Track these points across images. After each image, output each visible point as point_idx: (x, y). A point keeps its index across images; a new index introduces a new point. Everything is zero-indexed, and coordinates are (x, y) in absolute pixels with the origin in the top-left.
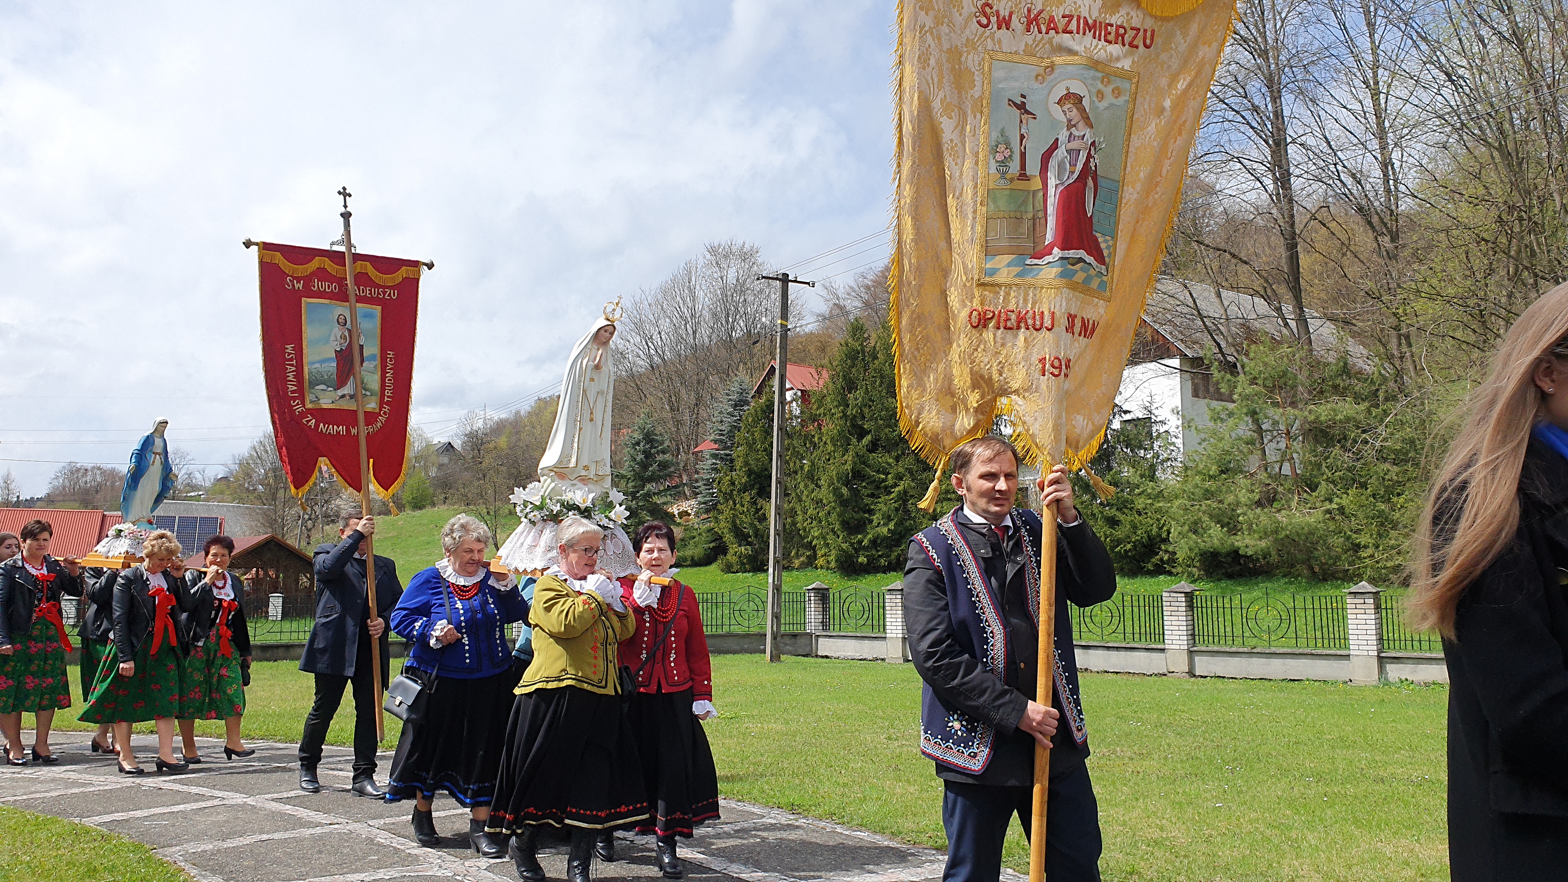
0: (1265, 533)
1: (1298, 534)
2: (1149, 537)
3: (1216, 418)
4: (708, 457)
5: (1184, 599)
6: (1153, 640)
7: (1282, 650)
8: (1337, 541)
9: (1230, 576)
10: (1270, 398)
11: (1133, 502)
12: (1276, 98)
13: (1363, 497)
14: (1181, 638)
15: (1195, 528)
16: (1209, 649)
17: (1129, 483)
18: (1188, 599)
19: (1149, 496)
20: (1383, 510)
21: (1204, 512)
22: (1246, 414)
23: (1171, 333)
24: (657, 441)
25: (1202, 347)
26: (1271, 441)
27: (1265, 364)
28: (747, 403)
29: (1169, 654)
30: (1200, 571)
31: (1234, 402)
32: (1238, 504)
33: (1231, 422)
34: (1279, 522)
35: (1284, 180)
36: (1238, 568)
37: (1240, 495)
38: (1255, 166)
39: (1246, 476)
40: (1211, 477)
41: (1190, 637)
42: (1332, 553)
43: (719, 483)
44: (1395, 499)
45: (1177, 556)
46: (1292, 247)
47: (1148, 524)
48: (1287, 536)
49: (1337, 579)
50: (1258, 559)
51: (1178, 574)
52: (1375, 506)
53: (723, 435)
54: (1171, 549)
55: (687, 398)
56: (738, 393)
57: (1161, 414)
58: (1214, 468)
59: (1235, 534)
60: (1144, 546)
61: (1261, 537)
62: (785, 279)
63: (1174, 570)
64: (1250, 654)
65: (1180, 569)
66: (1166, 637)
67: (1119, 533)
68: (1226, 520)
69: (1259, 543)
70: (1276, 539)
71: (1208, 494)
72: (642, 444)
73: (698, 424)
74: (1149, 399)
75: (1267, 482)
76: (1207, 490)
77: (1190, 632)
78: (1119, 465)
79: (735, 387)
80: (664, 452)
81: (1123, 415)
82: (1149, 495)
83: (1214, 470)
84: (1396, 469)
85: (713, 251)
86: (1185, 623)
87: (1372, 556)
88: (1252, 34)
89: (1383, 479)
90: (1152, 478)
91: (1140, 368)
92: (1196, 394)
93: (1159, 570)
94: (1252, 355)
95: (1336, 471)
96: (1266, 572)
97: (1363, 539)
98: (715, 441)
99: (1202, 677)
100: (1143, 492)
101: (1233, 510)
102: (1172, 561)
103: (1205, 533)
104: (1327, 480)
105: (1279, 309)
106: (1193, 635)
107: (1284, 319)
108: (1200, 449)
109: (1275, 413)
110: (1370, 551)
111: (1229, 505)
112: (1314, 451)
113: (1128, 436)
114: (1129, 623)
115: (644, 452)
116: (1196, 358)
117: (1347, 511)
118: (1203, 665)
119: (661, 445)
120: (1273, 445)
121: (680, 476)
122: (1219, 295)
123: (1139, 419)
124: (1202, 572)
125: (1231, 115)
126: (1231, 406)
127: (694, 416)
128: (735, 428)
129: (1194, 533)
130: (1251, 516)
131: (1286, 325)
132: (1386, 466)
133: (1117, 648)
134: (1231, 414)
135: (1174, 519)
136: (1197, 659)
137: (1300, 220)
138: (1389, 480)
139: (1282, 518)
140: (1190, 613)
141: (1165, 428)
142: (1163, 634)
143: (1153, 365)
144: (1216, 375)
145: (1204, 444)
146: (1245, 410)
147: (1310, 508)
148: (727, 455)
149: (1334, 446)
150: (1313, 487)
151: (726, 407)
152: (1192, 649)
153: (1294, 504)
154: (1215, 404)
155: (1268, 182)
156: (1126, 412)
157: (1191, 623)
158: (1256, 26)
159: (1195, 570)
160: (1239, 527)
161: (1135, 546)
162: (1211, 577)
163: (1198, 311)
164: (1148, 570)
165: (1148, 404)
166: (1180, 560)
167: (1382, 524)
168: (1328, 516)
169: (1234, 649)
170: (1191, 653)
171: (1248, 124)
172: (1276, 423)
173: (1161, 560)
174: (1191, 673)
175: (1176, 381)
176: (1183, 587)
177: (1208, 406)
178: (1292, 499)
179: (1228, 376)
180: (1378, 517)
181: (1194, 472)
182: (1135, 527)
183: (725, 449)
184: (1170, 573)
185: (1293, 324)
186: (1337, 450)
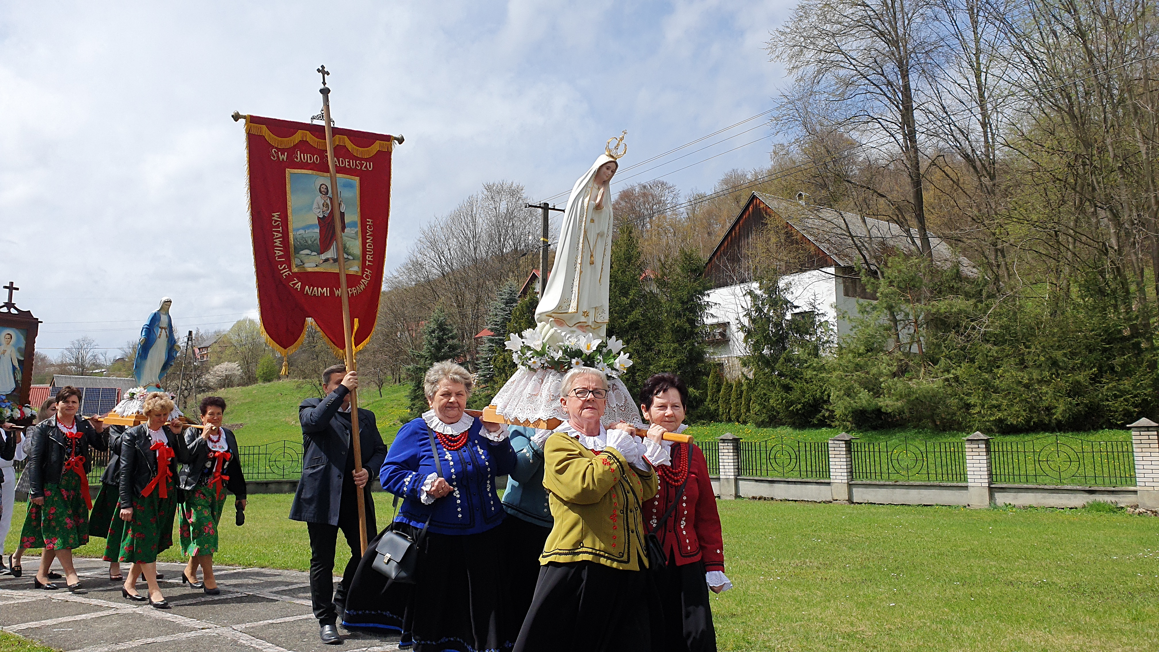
0: (901, 396)
1: (925, 397)
2: (814, 399)
3: (863, 311)
4: (486, 341)
5: (844, 445)
6: (821, 476)
7: (917, 483)
8: (953, 402)
9: (874, 428)
10: (903, 296)
11: (802, 373)
12: (905, 75)
13: (972, 369)
14: (843, 474)
15: (849, 392)
16: (864, 482)
17: (798, 359)
18: (848, 445)
19: (814, 369)
20: (987, 379)
21: (855, 381)
22: (886, 308)
23: (828, 249)
24: (448, 330)
25: (851, 259)
26: (904, 328)
27: (900, 271)
28: (515, 301)
29: (833, 486)
30: (852, 424)
31: (877, 299)
32: (881, 374)
33: (875, 314)
34: (910, 388)
35: (911, 136)
36: (880, 422)
37: (882, 368)
38: (890, 125)
39: (885, 354)
40: (860, 355)
41: (849, 474)
42: (950, 411)
43: (495, 360)
44: (995, 370)
45: (835, 413)
46: (917, 184)
47: (814, 390)
48: (917, 398)
49: (954, 430)
50: (895, 416)
51: (836, 426)
52: (981, 375)
53: (498, 325)
54: (831, 408)
55: (470, 297)
56: (508, 294)
57: (822, 308)
58: (862, 348)
59: (879, 397)
60: (811, 406)
61: (897, 399)
62: (546, 208)
63: (833, 424)
64: (895, 486)
65: (837, 423)
66: (831, 474)
67: (792, 396)
68: (871, 386)
69: (896, 403)
70: (909, 401)
71: (858, 367)
72: (436, 332)
73: (478, 317)
74: (813, 297)
75: (902, 358)
76: (857, 365)
77: (849, 470)
78: (792, 345)
79: (506, 289)
80: (453, 338)
81: (794, 309)
82: (814, 367)
83: (862, 349)
84: (996, 348)
85: (489, 188)
86: (845, 463)
87: (980, 412)
88: (887, 29)
89: (987, 356)
90: (817, 355)
91: (807, 274)
92: (846, 294)
93: (822, 424)
94: (889, 265)
95: (952, 350)
96: (901, 425)
97: (972, 400)
98: (492, 330)
99: (858, 503)
100: (810, 365)
101: (876, 379)
102: (832, 417)
103: (856, 396)
104: (945, 356)
105: (908, 231)
106: (851, 472)
107: (912, 238)
108: (852, 333)
109: (907, 308)
110: (977, 409)
111: (873, 375)
112: (936, 335)
113: (797, 325)
114: (803, 463)
115: (438, 338)
116: (848, 267)
117: (960, 379)
118: (859, 494)
119: (451, 332)
120: (906, 331)
121: (465, 356)
122: (864, 221)
123: (805, 312)
124: (854, 425)
125: (872, 88)
126: (875, 302)
127: (475, 311)
128: (506, 320)
129: (848, 396)
130: (891, 383)
131: (913, 242)
132: (989, 346)
133: (795, 482)
134: (874, 308)
135: (833, 386)
136: (854, 490)
137: (924, 165)
138: (991, 356)
139: (913, 384)
140: (849, 456)
141: (826, 318)
142: (829, 472)
143: (815, 272)
144: (864, 279)
145: (855, 330)
146: (885, 305)
147: (933, 378)
148: (500, 340)
149: (950, 331)
150: (935, 362)
151: (500, 304)
152: (850, 483)
153: (921, 375)
154: (861, 301)
155: (900, 137)
156: (796, 307)
157: (849, 463)
158: (890, 22)
159: (848, 423)
160: (881, 392)
161: (804, 406)
162: (860, 429)
163: (850, 233)
164: (814, 423)
165: (813, 301)
166: (838, 416)
167: (986, 389)
168: (946, 383)
169: (882, 483)
170: (850, 486)
171: (885, 95)
172: (907, 315)
173: (824, 416)
174: (850, 501)
175: (832, 284)
176: (843, 436)
177: (857, 302)
178: (919, 371)
179: (872, 280)
180: (983, 384)
181: (847, 351)
182: (804, 392)
183: (499, 335)
184: (830, 426)
185: (918, 242)
186: (952, 334)
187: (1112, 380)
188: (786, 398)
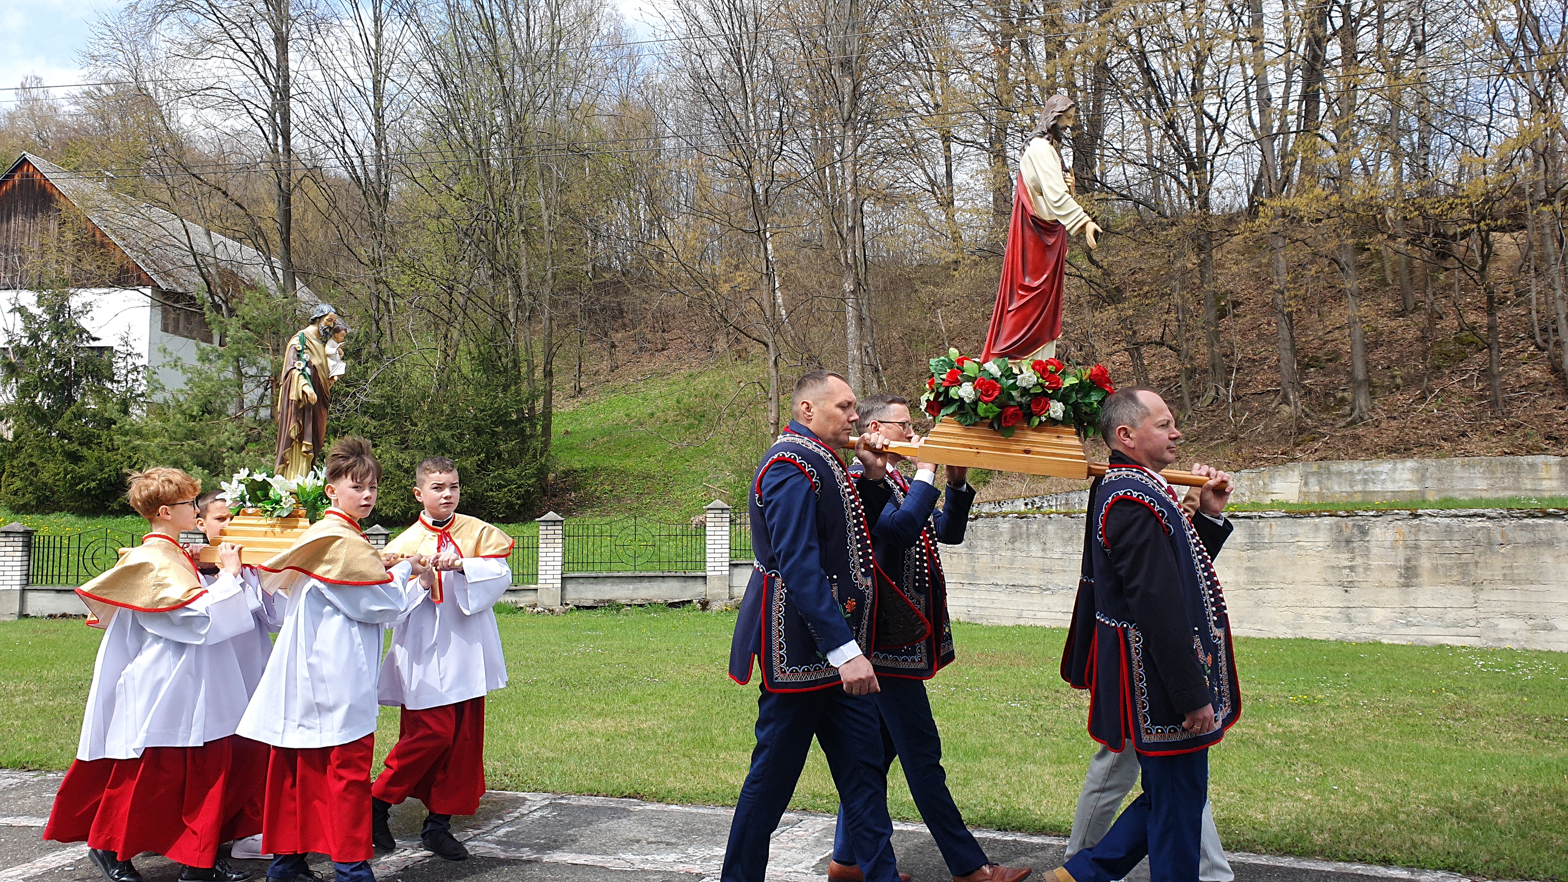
3: (204, 358)
10: (261, 344)
12: (282, 50)
22: (235, 357)
23: (143, 261)
25: (176, 281)
27: (258, 309)
33: (220, 364)
35: (283, 128)
39: (229, 419)
40: (193, 418)
46: (286, 198)
57: (138, 346)
60: (110, 484)
67: (82, 469)
71: (191, 435)
74: (125, 329)
75: (254, 426)
76: (190, 430)
78: (84, 395)
81: (91, 341)
83: (196, 410)
90: (126, 412)
92: (165, 329)
105: (268, 258)
107: (270, 267)
108: (186, 389)
109: (264, 360)
116: (172, 291)
122: (209, 236)
123: (109, 348)
126: (221, 349)
130: (237, 460)
131: (273, 272)
132: (366, 419)
134: (220, 356)
145: (190, 384)
155: (269, 129)
156: (95, 339)
161: (100, 485)
163: (191, 247)
165: (124, 335)
172: (262, 369)
175: (147, 309)
181: (176, 411)
182: (100, 464)
187: (498, 468)
188: (73, 471)
